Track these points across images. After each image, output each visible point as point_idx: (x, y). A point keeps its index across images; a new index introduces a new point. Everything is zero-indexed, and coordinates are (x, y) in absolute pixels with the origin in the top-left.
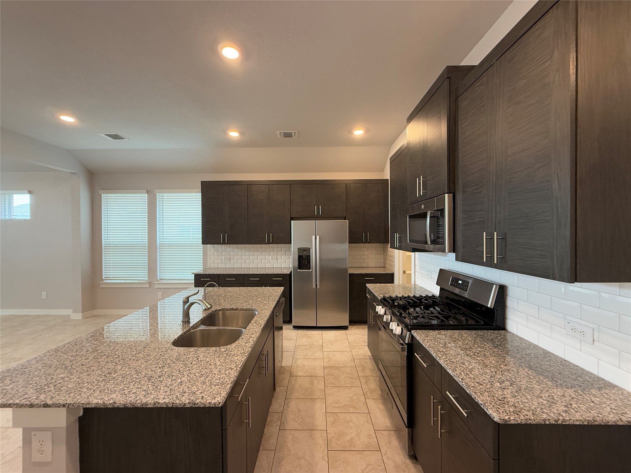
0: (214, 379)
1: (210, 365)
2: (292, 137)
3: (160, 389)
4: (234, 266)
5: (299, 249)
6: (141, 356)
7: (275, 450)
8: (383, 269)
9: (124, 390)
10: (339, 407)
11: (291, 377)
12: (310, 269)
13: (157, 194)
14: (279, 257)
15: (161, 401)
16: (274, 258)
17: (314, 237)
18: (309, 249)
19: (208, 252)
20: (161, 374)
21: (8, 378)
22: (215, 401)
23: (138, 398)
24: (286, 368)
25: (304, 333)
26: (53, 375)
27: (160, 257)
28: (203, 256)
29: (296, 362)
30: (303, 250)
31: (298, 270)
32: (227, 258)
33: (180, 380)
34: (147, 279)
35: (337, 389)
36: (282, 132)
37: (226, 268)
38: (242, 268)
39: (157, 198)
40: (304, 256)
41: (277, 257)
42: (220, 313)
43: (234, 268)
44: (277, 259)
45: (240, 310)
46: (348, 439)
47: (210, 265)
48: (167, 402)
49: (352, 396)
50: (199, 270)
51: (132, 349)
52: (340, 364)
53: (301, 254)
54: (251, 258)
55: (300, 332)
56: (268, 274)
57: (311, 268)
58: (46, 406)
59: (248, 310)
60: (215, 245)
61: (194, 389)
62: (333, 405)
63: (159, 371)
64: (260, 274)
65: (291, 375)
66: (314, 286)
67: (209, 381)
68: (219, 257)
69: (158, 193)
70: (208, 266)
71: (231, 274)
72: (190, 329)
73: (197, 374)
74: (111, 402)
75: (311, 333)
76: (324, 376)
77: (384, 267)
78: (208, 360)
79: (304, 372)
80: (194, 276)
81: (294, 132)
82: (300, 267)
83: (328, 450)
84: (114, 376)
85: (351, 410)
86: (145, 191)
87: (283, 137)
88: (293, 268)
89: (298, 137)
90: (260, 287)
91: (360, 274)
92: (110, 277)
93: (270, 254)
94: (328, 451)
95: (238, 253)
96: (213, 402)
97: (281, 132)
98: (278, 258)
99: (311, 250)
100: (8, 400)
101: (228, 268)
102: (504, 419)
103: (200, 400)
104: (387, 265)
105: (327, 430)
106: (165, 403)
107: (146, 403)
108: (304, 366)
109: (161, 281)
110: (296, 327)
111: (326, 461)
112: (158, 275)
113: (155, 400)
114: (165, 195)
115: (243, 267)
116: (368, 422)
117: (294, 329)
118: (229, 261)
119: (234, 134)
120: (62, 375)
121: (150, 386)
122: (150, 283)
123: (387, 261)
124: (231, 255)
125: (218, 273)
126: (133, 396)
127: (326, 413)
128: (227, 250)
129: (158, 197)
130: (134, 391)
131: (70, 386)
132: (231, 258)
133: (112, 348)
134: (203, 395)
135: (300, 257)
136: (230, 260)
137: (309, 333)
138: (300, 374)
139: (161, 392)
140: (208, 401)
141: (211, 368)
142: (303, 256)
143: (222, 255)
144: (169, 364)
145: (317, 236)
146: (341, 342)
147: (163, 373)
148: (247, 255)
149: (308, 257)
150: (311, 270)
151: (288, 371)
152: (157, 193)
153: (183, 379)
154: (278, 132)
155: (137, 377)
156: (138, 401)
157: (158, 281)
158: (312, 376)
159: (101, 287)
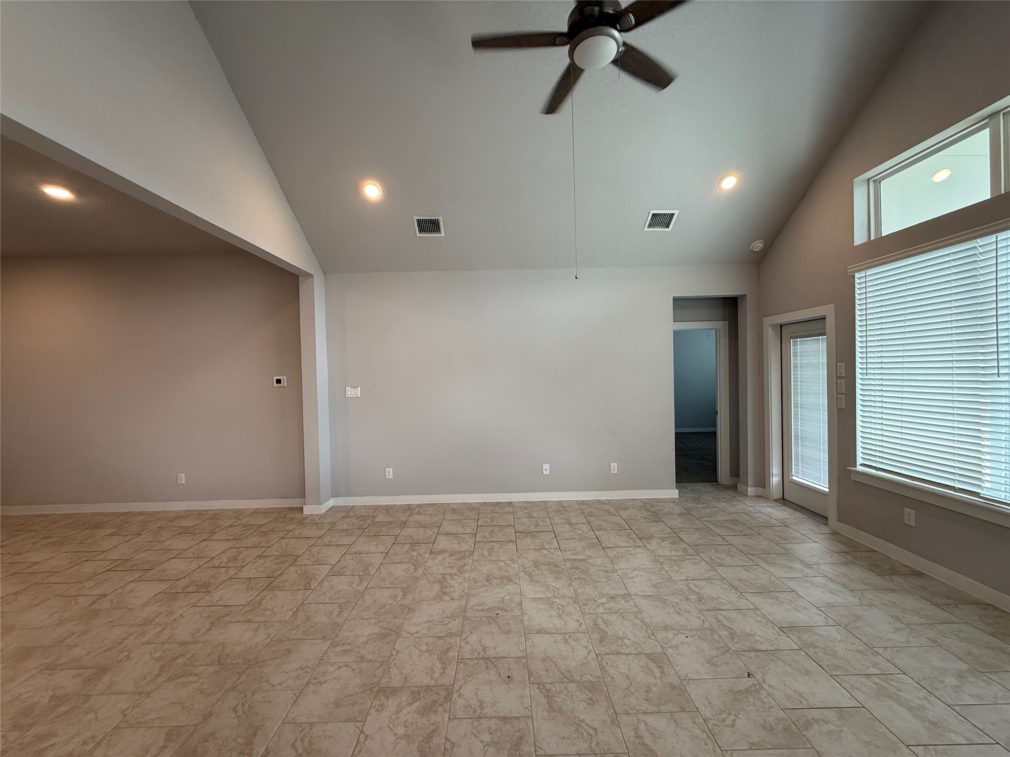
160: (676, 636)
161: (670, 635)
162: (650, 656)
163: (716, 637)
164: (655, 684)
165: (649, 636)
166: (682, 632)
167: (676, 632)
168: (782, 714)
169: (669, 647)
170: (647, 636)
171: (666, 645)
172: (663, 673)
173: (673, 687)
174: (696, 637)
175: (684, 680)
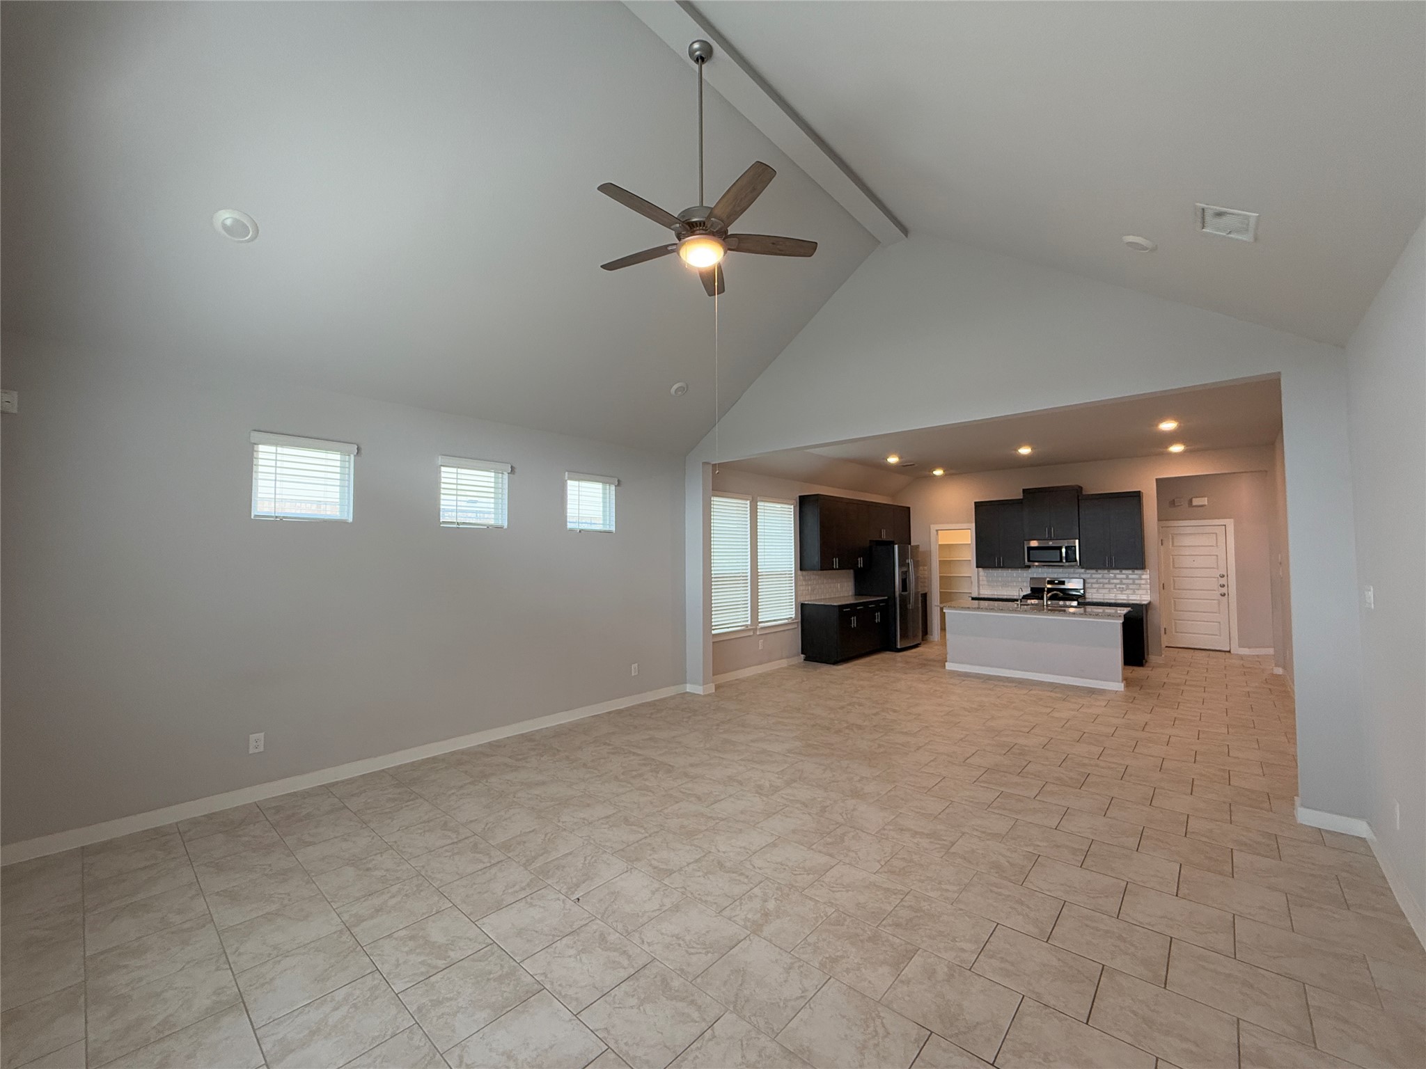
160: (661, 904)
161: (668, 903)
162: (670, 873)
163: (620, 927)
164: (650, 855)
165: (685, 889)
166: (657, 913)
167: (665, 908)
168: (549, 882)
169: (660, 888)
170: (688, 888)
171: (664, 888)
172: (651, 865)
173: (637, 859)
174: (640, 914)
175: (631, 869)
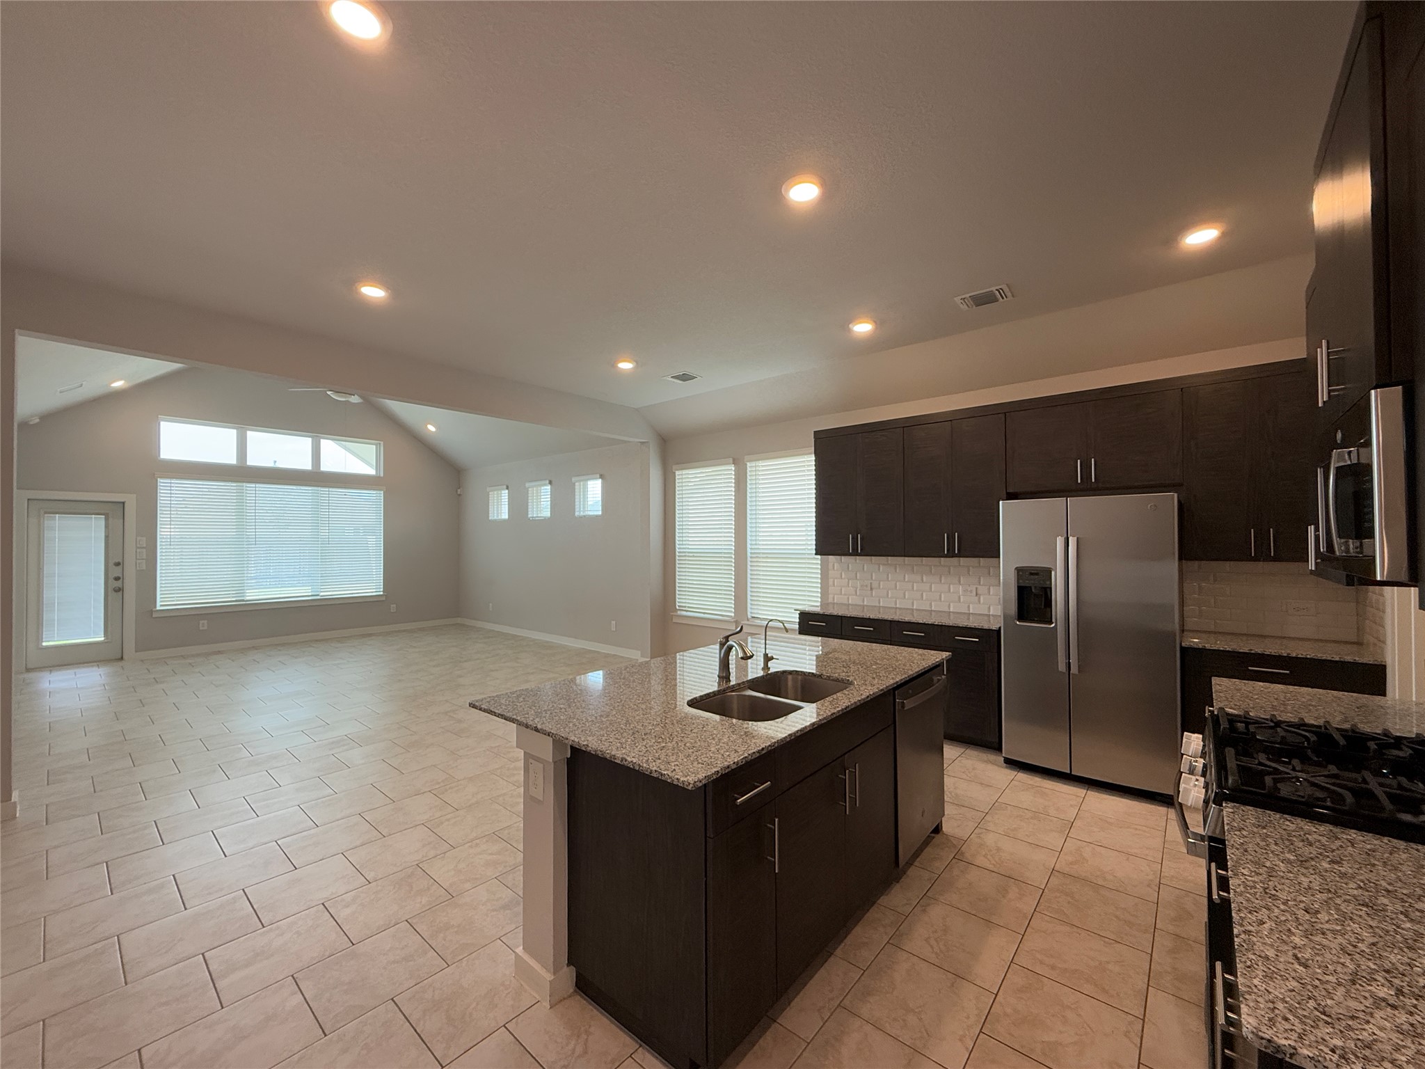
0: (705, 755)
1: (713, 739)
2: (998, 301)
3: (637, 747)
4: (879, 603)
5: (1019, 570)
6: (644, 707)
7: (865, 971)
8: (1355, 648)
9: (603, 736)
10: (1053, 968)
11: (954, 861)
12: (1051, 623)
13: (748, 464)
14: (982, 589)
15: (629, 759)
16: (971, 591)
17: (1060, 542)
18: (1048, 572)
19: (830, 572)
20: (649, 731)
21: (523, 696)
22: (685, 779)
23: (610, 748)
24: (952, 839)
25: (1031, 782)
26: (555, 703)
27: (753, 577)
28: (821, 579)
29: (981, 836)
30: (1031, 574)
31: (1018, 623)
32: (866, 586)
33: (664, 745)
34: (733, 615)
35: (1069, 928)
36: (968, 296)
37: (864, 606)
38: (896, 608)
39: (748, 472)
40: (1035, 587)
41: (976, 588)
42: (790, 677)
43: (880, 607)
44: (977, 595)
45: (825, 679)
46: (1046, 1039)
47: (834, 598)
48: (634, 761)
49: (1108, 963)
50: (813, 604)
51: (639, 696)
52: (1105, 879)
53: (1027, 583)
54: (915, 589)
55: (1022, 777)
56: (945, 626)
57: (1054, 620)
58: (537, 730)
59: (839, 681)
60: (843, 557)
61: (672, 758)
62: (1038, 956)
63: (650, 728)
64: (924, 624)
65: (959, 856)
66: (1062, 667)
67: (696, 755)
68: (850, 581)
69: (750, 461)
70: (830, 600)
71: (865, 617)
72: (724, 691)
73: (688, 745)
74: (584, 743)
75: (1050, 787)
76: (1044, 890)
77: (1359, 644)
78: (715, 732)
79: (993, 862)
80: (798, 616)
81: (997, 288)
82: (1021, 617)
83: (981, 1031)
84: (604, 720)
85: (1088, 988)
86: (731, 460)
87: (974, 307)
88: (1004, 616)
89: (1013, 296)
90: (896, 647)
91: (1229, 651)
92: (685, 607)
93: (960, 582)
94: (981, 1034)
95: (888, 575)
96: (682, 779)
97: (963, 297)
98: (979, 592)
99: (1053, 573)
100: (513, 715)
101: (867, 606)
102: (1269, 1041)
103: (669, 773)
104: (1368, 638)
105: (996, 995)
106: (632, 762)
107: (614, 756)
108: (998, 849)
109: (753, 620)
110: (1011, 763)
111: (967, 1048)
112: (749, 610)
113: (625, 756)
114: (761, 463)
115: (898, 606)
116: (1126, 1034)
117: (1006, 767)
118: (869, 592)
119: (863, 328)
120: (562, 706)
121: (629, 740)
122: (737, 622)
123: (1367, 621)
124: (874, 578)
125: (840, 614)
126: (607, 744)
127: (1011, 962)
128: (865, 569)
129: (749, 469)
130: (611, 740)
131: (562, 717)
132: (873, 586)
133: (621, 690)
134: (677, 768)
135: (1022, 592)
136: (871, 589)
137: (1047, 786)
138: (980, 861)
139: (636, 749)
140: (676, 776)
141: (711, 743)
142: (1031, 587)
143: (857, 579)
144: (666, 723)
145: (1070, 539)
146: (1137, 832)
147: (653, 731)
148: (906, 580)
149: (1046, 593)
150: (1053, 625)
151: (955, 846)
152: (748, 462)
153: (669, 744)
154: (958, 300)
155: (624, 727)
156: (608, 751)
157: (748, 620)
158: (1010, 878)
159: (674, 621)
